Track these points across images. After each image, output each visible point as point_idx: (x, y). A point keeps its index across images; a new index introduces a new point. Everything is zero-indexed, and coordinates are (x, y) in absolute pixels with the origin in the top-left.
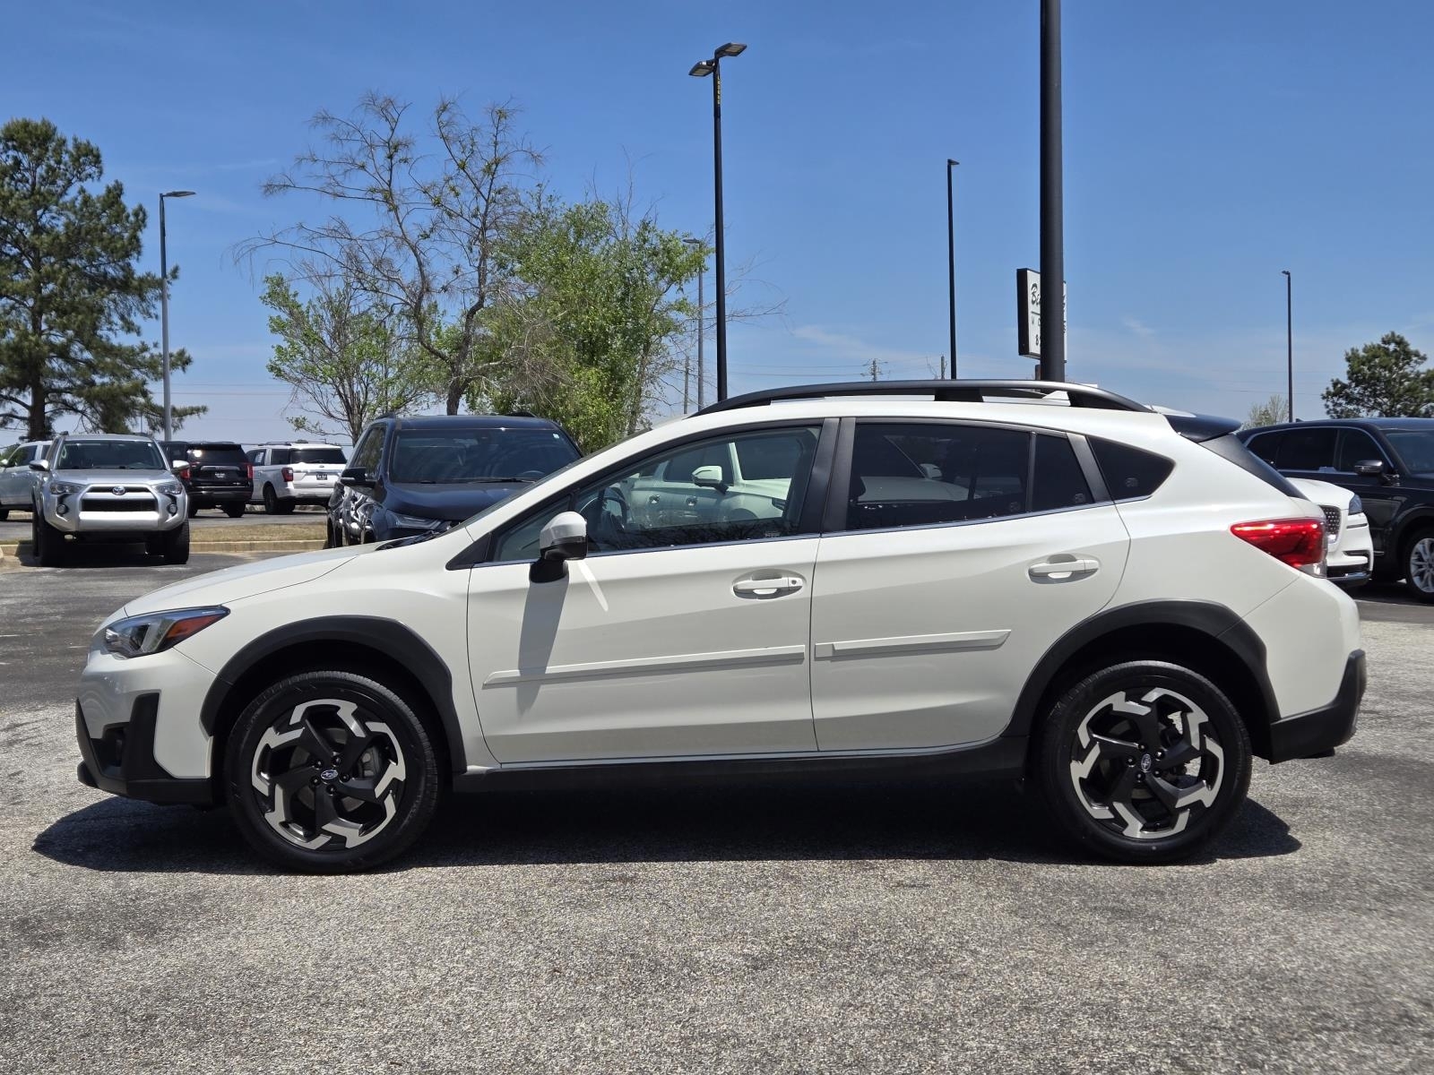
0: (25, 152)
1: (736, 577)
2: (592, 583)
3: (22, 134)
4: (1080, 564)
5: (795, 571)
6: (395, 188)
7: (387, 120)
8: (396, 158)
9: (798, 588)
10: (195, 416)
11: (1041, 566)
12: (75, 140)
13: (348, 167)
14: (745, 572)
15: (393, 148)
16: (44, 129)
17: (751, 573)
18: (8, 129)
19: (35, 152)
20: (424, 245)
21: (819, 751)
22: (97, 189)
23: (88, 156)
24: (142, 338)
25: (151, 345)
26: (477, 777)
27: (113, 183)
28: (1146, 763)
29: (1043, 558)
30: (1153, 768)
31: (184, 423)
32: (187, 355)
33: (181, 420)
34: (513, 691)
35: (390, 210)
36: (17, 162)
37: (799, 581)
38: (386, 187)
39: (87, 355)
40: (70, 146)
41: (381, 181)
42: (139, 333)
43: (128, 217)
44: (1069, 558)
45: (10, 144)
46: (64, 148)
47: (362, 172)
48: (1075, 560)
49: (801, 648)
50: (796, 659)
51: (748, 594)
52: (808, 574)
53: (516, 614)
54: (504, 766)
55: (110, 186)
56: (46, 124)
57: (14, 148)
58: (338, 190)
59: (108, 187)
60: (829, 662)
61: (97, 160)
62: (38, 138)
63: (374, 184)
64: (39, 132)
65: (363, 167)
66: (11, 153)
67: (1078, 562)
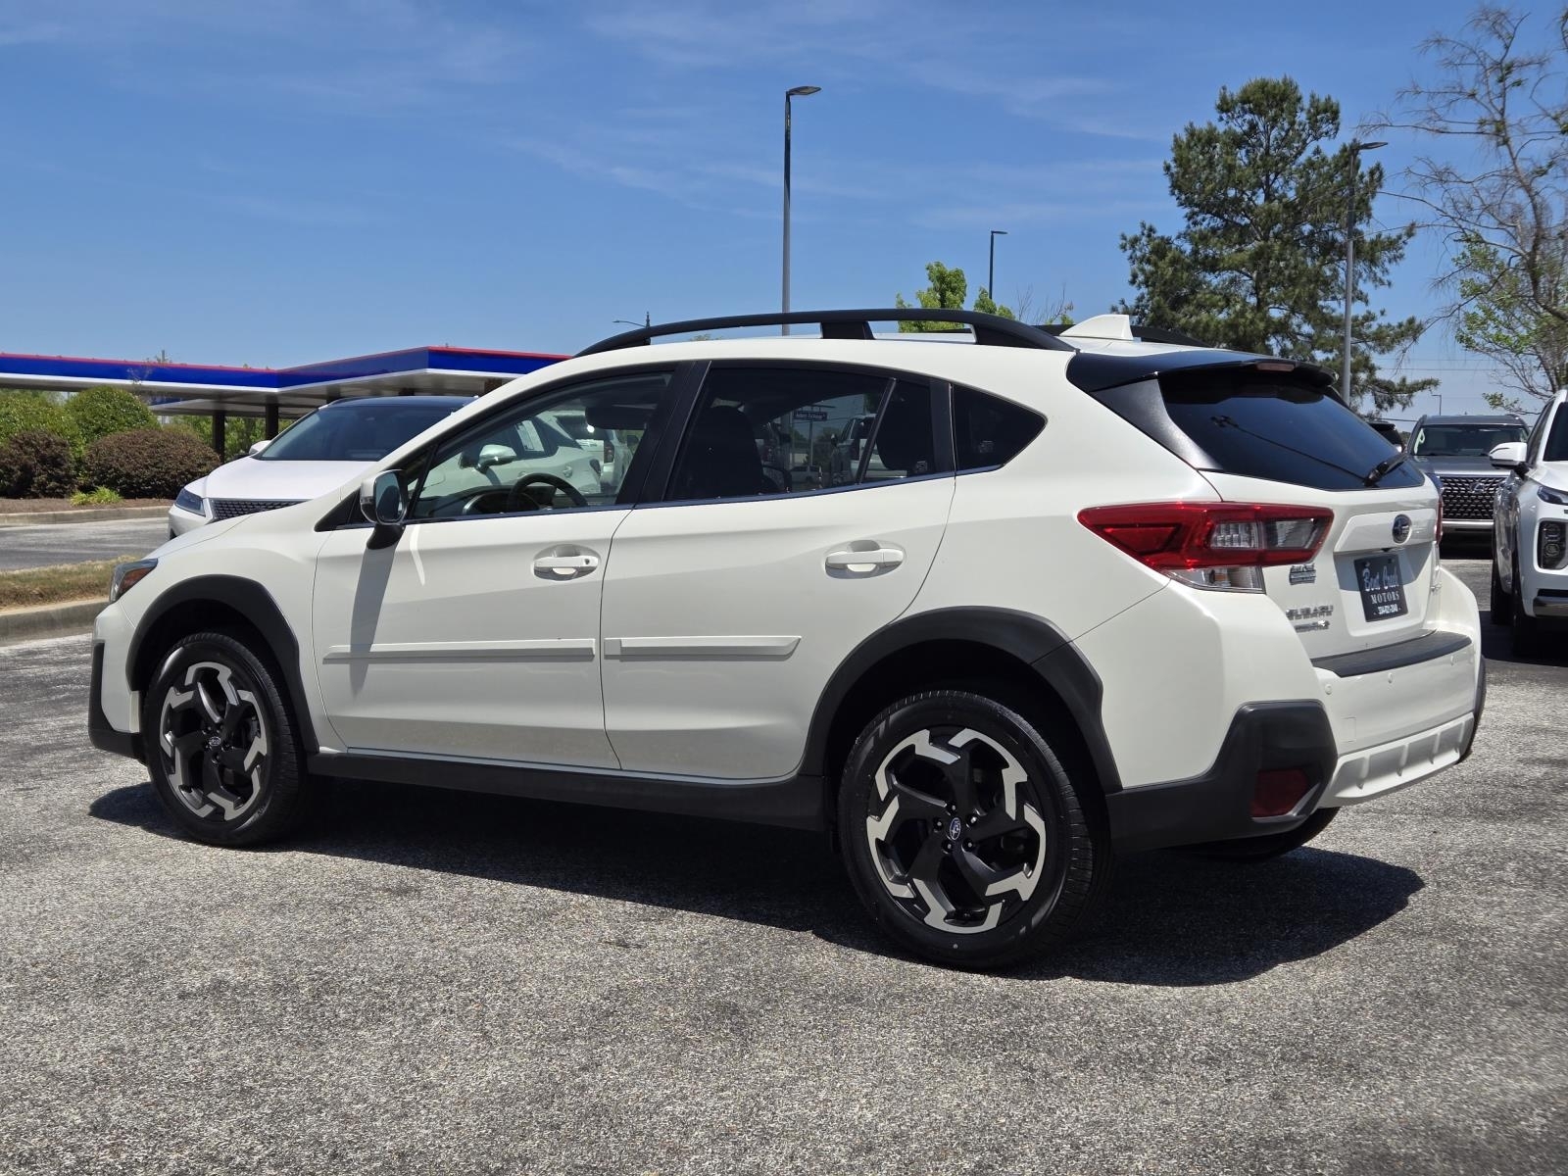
0: (1261, 114)
1: (537, 553)
2: (414, 552)
3: (1258, 95)
4: (886, 554)
5: (591, 547)
6: (1511, 120)
7: (1500, 36)
8: (1509, 81)
9: (591, 570)
10: (1426, 392)
11: (841, 556)
12: (1313, 97)
13: (1454, 96)
14: (545, 548)
15: (1505, 70)
16: (1283, 88)
17: (554, 548)
18: (1245, 91)
19: (1271, 113)
20: (1539, 184)
21: (621, 770)
22: (1330, 148)
23: (1327, 113)
24: (1369, 308)
25: (1378, 314)
26: (328, 757)
27: (1351, 141)
28: (956, 829)
29: (843, 544)
30: (964, 839)
31: (1413, 400)
32: (1417, 322)
33: (1410, 397)
34: (346, 668)
35: (1498, 145)
36: (1253, 126)
37: (594, 561)
38: (1498, 117)
39: (1307, 329)
40: (1306, 103)
41: (1493, 111)
42: (1367, 302)
43: (1362, 177)
44: (871, 546)
45: (1246, 106)
46: (1299, 105)
47: (1472, 102)
48: (878, 548)
49: (590, 643)
50: (584, 655)
51: (545, 573)
52: (603, 552)
53: (350, 582)
54: (351, 751)
55: (1347, 145)
56: (1287, 83)
57: (1251, 112)
58: (1440, 125)
59: (1344, 145)
60: (618, 661)
61: (1335, 114)
62: (1274, 97)
63: (1484, 114)
64: (1276, 92)
65: (1473, 95)
66: (1248, 117)
67: (880, 551)
